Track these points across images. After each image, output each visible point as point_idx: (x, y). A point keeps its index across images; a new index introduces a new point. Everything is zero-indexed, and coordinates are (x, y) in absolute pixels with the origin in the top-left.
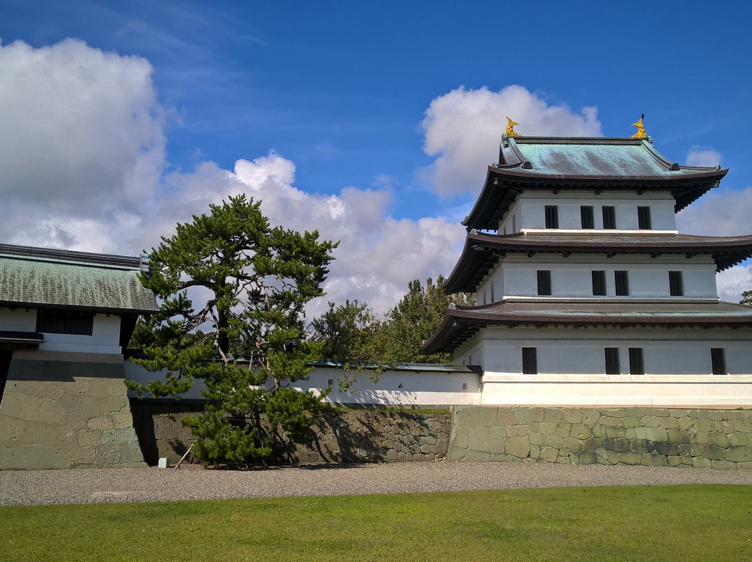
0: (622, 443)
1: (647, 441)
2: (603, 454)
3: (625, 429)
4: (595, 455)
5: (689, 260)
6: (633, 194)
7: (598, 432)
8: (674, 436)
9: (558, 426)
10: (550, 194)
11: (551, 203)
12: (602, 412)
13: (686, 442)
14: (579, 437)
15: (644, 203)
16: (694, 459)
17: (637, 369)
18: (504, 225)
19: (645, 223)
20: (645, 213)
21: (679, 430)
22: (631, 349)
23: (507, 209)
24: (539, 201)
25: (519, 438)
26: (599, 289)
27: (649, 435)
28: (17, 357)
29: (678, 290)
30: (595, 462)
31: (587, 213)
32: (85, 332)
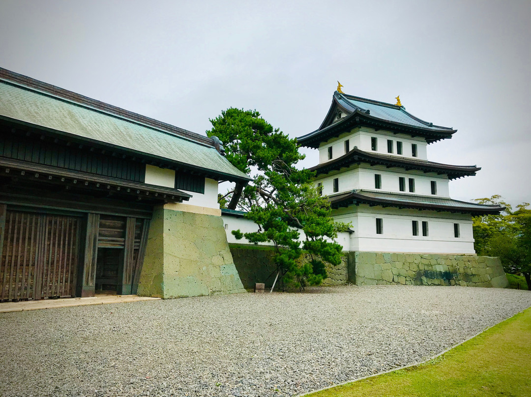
0: (431, 273)
1: (441, 272)
2: (425, 279)
3: (432, 266)
4: (421, 280)
5: (439, 176)
6: (409, 137)
7: (422, 268)
8: (451, 269)
9: (404, 264)
10: (373, 130)
11: (374, 136)
12: (422, 256)
13: (455, 272)
14: (414, 271)
15: (414, 142)
16: (460, 281)
17: (425, 233)
18: (329, 146)
19: (414, 153)
20: (414, 148)
21: (452, 266)
22: (423, 222)
23: (337, 136)
24: (369, 134)
25: (388, 271)
26: (402, 188)
27: (441, 269)
28: (167, 207)
29: (433, 192)
30: (422, 284)
31: (390, 143)
32: (201, 190)
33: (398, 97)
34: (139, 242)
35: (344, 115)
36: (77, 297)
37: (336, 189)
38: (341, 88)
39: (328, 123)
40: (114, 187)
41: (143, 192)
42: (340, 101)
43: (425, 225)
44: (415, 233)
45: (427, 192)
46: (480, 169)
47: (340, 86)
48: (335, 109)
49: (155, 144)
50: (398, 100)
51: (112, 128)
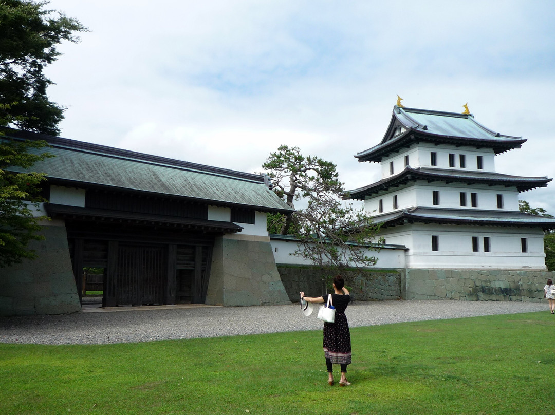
0: (489, 289)
1: (501, 288)
2: (481, 295)
3: (490, 281)
4: (477, 296)
5: (506, 189)
6: (475, 149)
7: (478, 283)
8: (512, 286)
9: (459, 280)
10: (433, 145)
11: (434, 151)
12: (479, 272)
13: (518, 288)
14: (469, 286)
15: (480, 154)
16: (522, 297)
17: (487, 249)
18: (391, 160)
19: (480, 165)
20: (480, 160)
21: (514, 282)
22: (484, 238)
23: (398, 151)
24: (428, 149)
25: (440, 287)
26: (463, 203)
27: (502, 285)
28: (225, 237)
29: (500, 205)
30: (478, 300)
31: (452, 158)
32: (252, 222)
33: (466, 105)
34: (206, 265)
35: (403, 130)
36: (164, 304)
37: (396, 206)
38: (401, 101)
39: (389, 139)
40: (186, 226)
41: (206, 228)
42: (400, 116)
43: (486, 241)
44: (475, 248)
45: (493, 206)
46: (551, 180)
47: (400, 99)
48: (395, 124)
49: (215, 190)
50: (467, 108)
51: (183, 181)
